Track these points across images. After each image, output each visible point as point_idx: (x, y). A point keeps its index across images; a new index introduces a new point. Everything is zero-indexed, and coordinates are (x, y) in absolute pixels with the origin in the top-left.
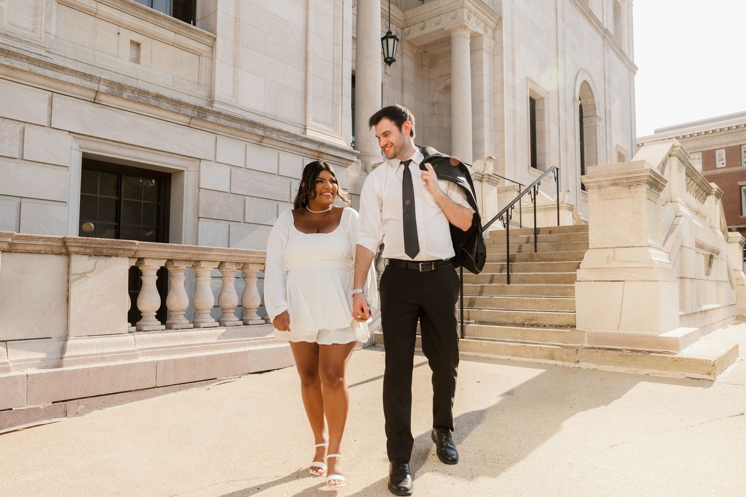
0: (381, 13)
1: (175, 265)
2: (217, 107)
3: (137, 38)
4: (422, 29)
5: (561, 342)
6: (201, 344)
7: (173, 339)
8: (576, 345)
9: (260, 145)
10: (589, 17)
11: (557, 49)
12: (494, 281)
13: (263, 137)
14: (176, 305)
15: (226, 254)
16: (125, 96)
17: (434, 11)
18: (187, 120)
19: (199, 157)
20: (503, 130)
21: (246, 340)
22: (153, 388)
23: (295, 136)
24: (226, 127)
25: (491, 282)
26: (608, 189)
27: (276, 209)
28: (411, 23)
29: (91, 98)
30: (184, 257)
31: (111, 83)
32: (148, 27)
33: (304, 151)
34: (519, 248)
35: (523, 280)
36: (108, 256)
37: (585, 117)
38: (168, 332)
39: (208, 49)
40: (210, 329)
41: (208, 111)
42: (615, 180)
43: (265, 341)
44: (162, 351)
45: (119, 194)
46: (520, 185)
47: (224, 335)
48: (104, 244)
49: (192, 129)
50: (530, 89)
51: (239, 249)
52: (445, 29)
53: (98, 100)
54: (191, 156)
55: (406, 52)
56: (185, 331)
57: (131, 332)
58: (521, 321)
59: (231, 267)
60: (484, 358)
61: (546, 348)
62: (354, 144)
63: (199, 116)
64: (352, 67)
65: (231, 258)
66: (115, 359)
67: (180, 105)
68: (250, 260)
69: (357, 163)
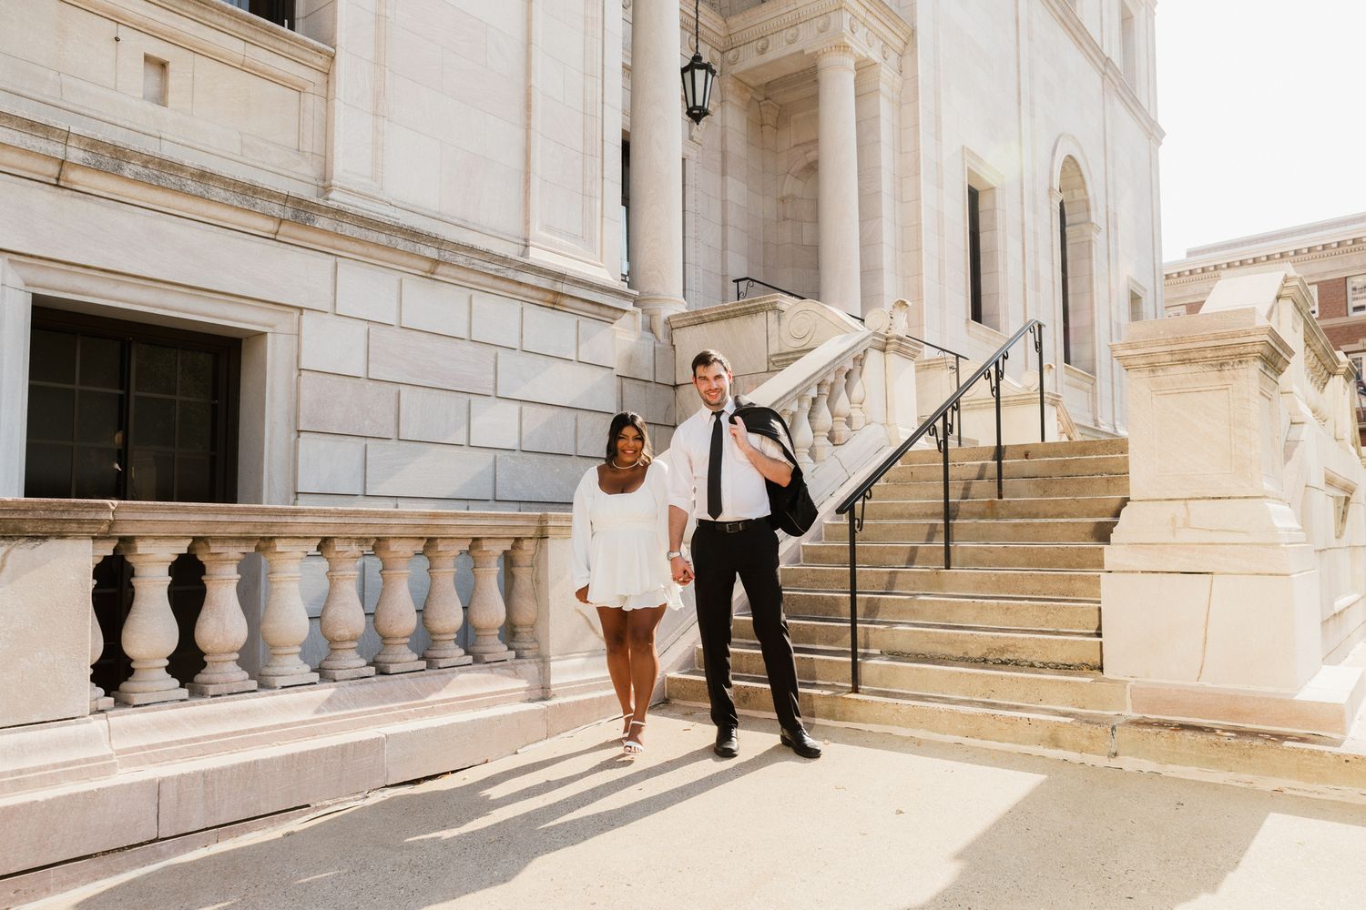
0: (681, 20)
1: (213, 551)
2: (337, 199)
3: (160, 50)
4: (763, 51)
5: (1073, 705)
6: (275, 727)
7: (207, 719)
8: (1106, 713)
9: (431, 278)
10: (1078, 36)
11: (1019, 94)
12: (916, 561)
13: (436, 262)
14: (216, 640)
15: (333, 520)
16: (127, 173)
17: (785, 17)
18: (270, 226)
19: (299, 305)
20: (919, 249)
21: (381, 711)
22: (151, 842)
23: (504, 260)
24: (357, 240)
25: (911, 561)
26: (1173, 370)
27: (466, 410)
28: (740, 41)
29: (50, 176)
30: (234, 530)
31: (93, 145)
32: (184, 28)
33: (523, 290)
34: (964, 489)
35: (976, 561)
36: (37, 537)
37: (1070, 225)
38: (194, 705)
39: (319, 78)
40: (298, 691)
41: (317, 207)
42: (1187, 351)
43: (426, 710)
44: (177, 751)
45: (123, 382)
46: (958, 356)
47: (329, 701)
48: (25, 511)
49: (282, 245)
50: (969, 170)
51: (365, 509)
52: (806, 53)
53: (66, 181)
54: (279, 301)
55: (730, 97)
56: (237, 699)
57: (102, 711)
58: (979, 654)
59: (346, 549)
60: (907, 739)
61: (1041, 721)
62: (630, 278)
63: (296, 217)
64: (623, 124)
65: (346, 529)
66: (54, 780)
67: (254, 193)
68: (389, 531)
69: (635, 315)
